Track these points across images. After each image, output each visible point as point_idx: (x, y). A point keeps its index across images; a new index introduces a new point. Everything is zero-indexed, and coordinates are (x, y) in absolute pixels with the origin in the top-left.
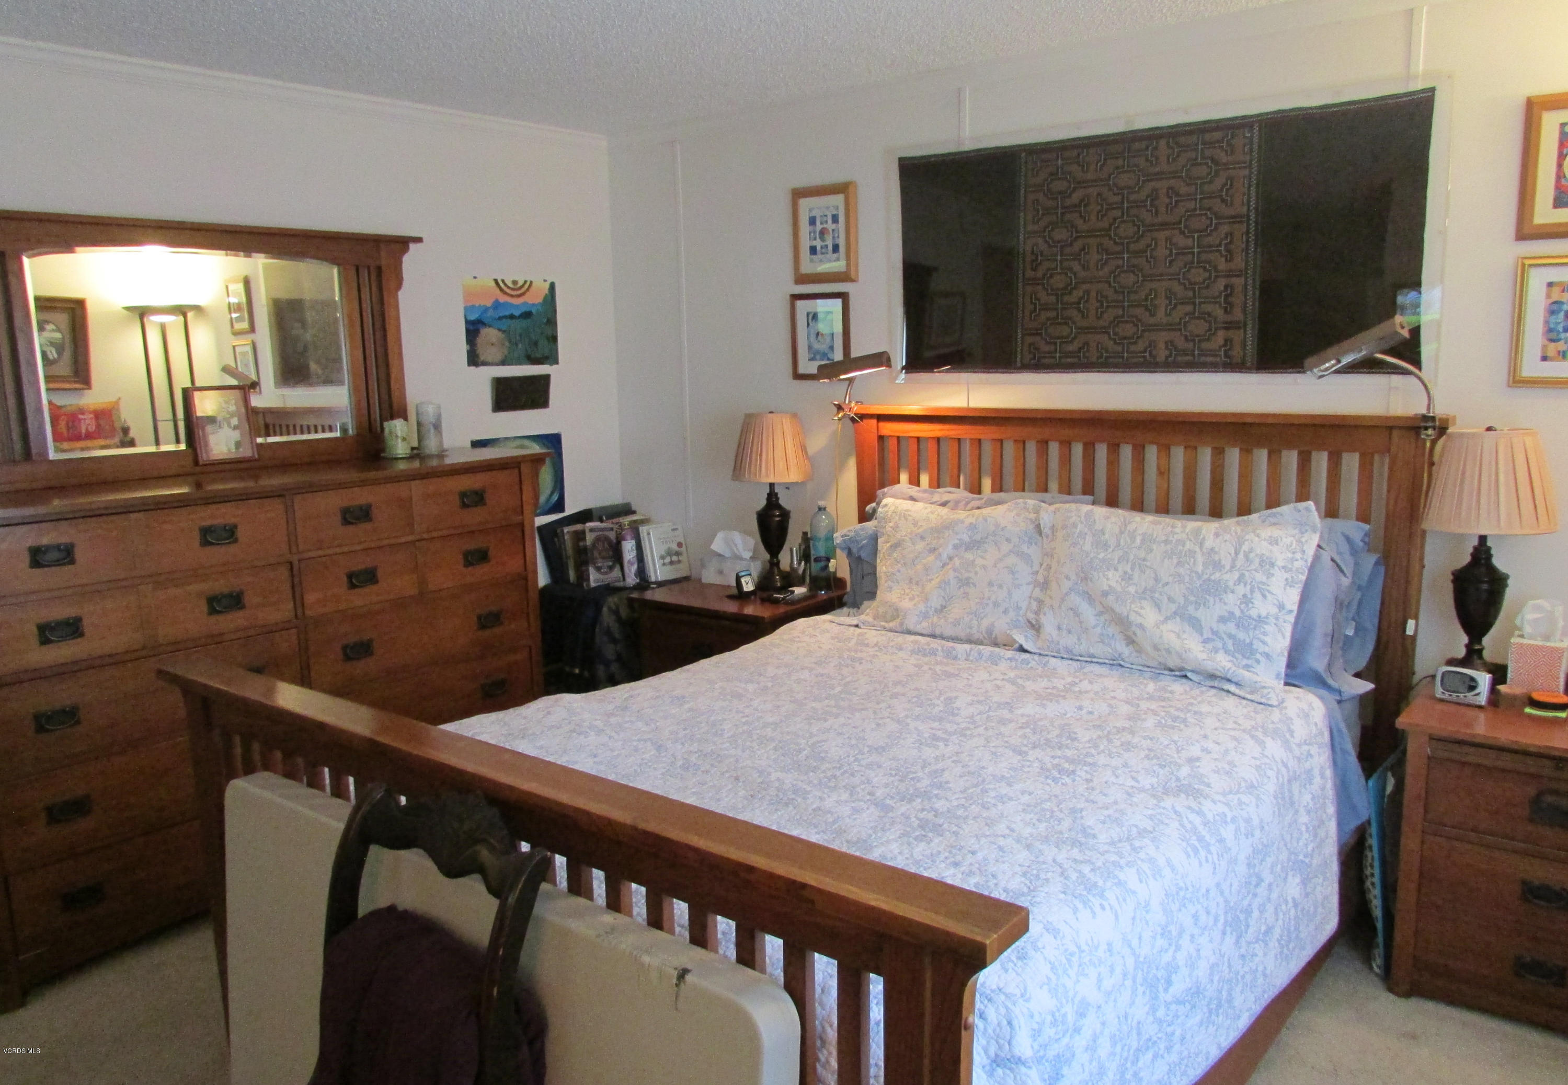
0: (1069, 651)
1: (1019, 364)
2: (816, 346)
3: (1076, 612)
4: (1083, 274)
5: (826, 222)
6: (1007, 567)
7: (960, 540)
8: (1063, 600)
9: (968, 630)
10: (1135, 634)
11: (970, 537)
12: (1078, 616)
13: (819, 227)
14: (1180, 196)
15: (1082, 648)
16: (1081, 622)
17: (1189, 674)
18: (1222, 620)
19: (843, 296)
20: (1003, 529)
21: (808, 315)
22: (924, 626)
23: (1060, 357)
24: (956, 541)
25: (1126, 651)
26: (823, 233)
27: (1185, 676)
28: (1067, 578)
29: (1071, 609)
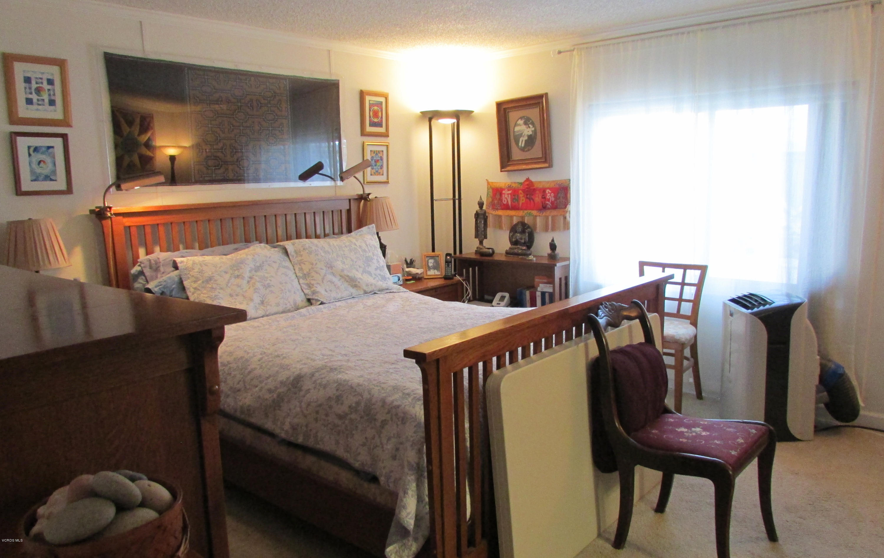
0: (335, 299)
1: (193, 180)
2: (38, 170)
3: (332, 282)
4: (222, 135)
5: (42, 83)
6: (283, 274)
7: (250, 267)
8: (323, 279)
9: (285, 306)
10: (359, 282)
11: (254, 265)
12: (333, 283)
13: (34, 86)
14: (262, 104)
15: (339, 296)
16: (335, 285)
17: (376, 292)
18: (376, 269)
19: (64, 137)
20: (270, 257)
21: (29, 147)
22: (260, 313)
23: (215, 176)
24: (249, 269)
25: (353, 291)
26: (38, 91)
27: (375, 293)
28: (321, 269)
29: (329, 281)
